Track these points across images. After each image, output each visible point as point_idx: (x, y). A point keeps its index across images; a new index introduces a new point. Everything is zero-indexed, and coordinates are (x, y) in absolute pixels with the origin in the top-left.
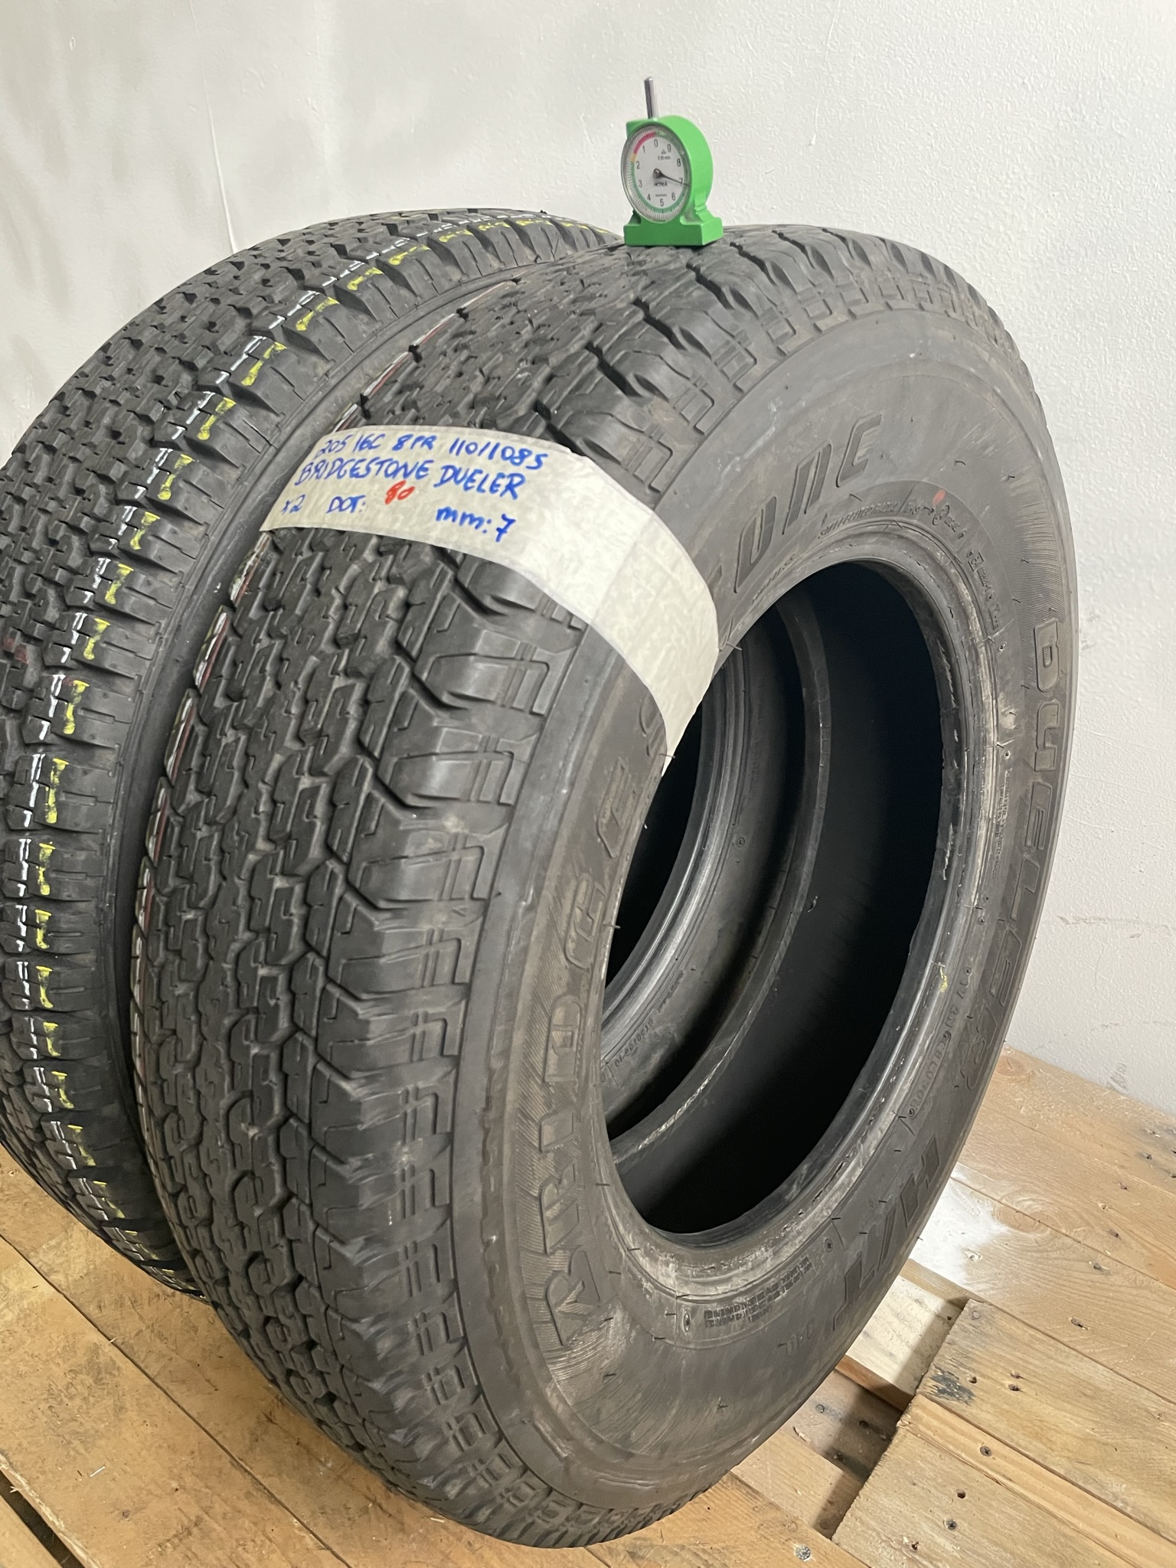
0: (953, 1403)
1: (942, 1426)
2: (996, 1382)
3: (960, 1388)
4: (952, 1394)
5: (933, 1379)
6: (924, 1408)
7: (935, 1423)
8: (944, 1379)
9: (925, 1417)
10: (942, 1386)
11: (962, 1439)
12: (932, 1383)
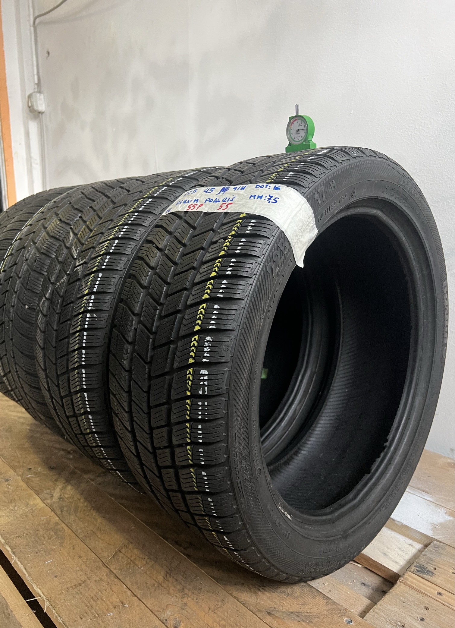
0: (424, 576)
1: (418, 583)
2: (446, 570)
3: (428, 571)
4: (424, 573)
5: (415, 566)
6: (410, 576)
7: (415, 581)
8: (420, 567)
9: (410, 579)
10: (418, 569)
11: (428, 588)
12: (414, 568)
